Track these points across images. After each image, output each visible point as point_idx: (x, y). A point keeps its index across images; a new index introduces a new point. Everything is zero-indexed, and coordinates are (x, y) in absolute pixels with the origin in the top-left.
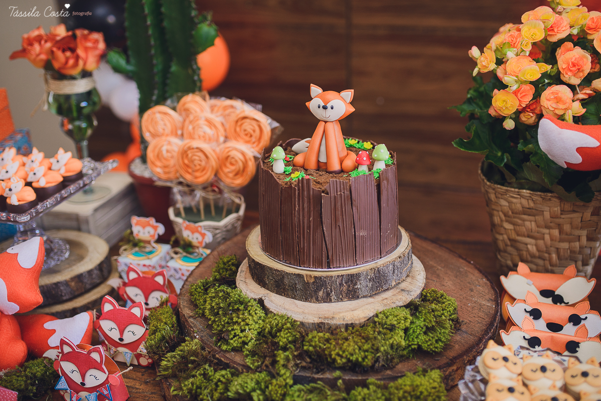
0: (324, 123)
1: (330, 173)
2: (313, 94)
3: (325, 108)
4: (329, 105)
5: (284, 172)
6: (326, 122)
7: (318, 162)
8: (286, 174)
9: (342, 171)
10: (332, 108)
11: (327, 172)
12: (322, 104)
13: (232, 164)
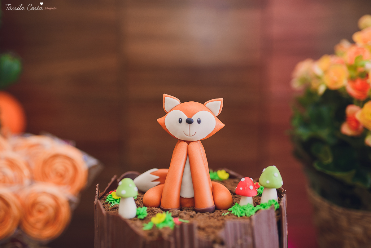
0: (186, 144)
1: (203, 211)
2: (167, 107)
3: (189, 122)
4: (195, 118)
5: (137, 216)
6: (189, 142)
7: (181, 198)
8: (141, 219)
9: (217, 208)
10: (199, 122)
11: (197, 212)
12: (185, 117)
13: (40, 212)
